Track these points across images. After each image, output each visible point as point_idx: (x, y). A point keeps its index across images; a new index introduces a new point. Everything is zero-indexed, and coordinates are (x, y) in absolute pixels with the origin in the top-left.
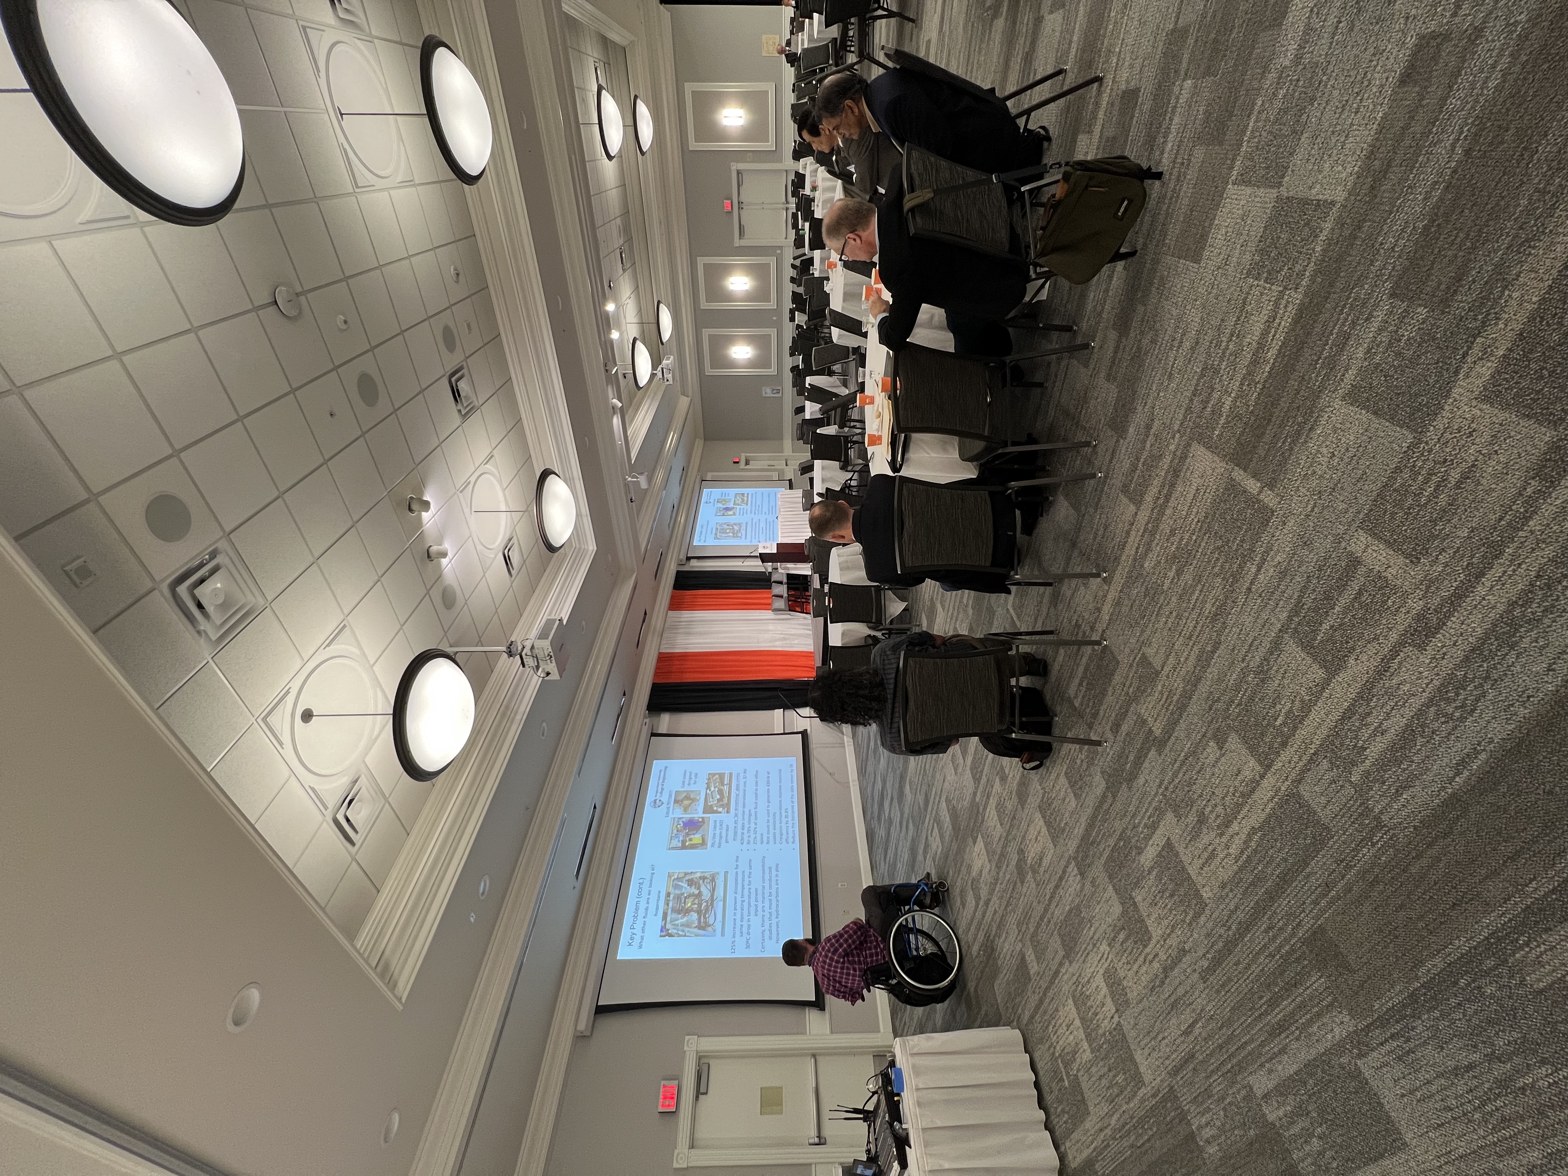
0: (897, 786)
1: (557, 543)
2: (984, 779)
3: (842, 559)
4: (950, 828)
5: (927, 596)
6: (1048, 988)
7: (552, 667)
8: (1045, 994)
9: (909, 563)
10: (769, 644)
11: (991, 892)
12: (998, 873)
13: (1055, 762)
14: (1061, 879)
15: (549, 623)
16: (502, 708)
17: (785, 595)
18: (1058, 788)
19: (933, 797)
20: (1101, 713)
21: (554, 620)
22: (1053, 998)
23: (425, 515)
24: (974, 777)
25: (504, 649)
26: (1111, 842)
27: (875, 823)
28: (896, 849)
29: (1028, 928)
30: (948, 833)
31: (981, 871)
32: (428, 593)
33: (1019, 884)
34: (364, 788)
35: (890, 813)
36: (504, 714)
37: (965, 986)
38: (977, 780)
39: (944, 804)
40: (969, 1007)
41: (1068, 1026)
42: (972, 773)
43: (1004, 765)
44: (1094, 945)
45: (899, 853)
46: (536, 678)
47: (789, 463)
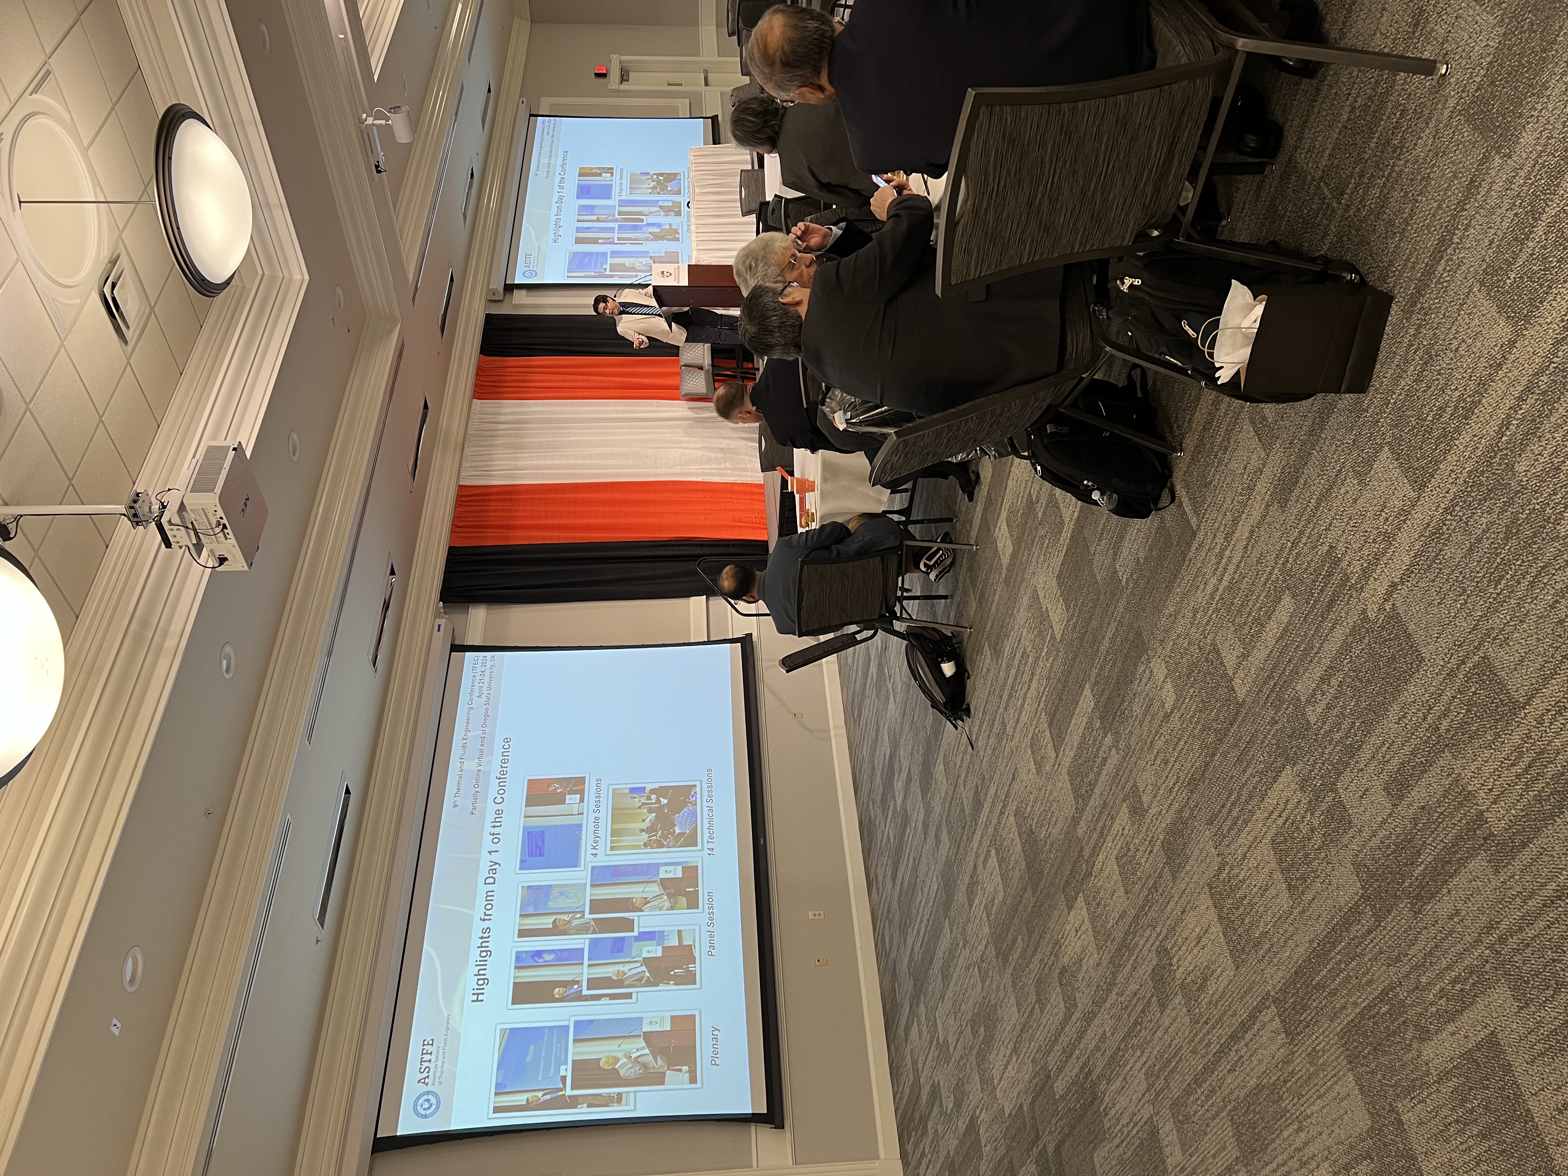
0: (919, 758)
1: (214, 275)
2: (1095, 802)
4: (1023, 865)
7: (230, 546)
11: (1099, 1002)
12: (1114, 974)
14: (1244, 1027)
15: (214, 454)
17: (706, 365)
19: (989, 799)
21: (224, 450)
24: (1075, 789)
25: (122, 509)
26: (1361, 1000)
27: (875, 811)
28: (915, 868)
29: (1167, 1087)
30: (1017, 872)
31: (1080, 960)
33: (1155, 1006)
35: (904, 802)
36: (139, 639)
38: (1082, 796)
39: (1012, 820)
42: (1072, 781)
45: (920, 878)
46: (196, 569)
47: (710, 76)
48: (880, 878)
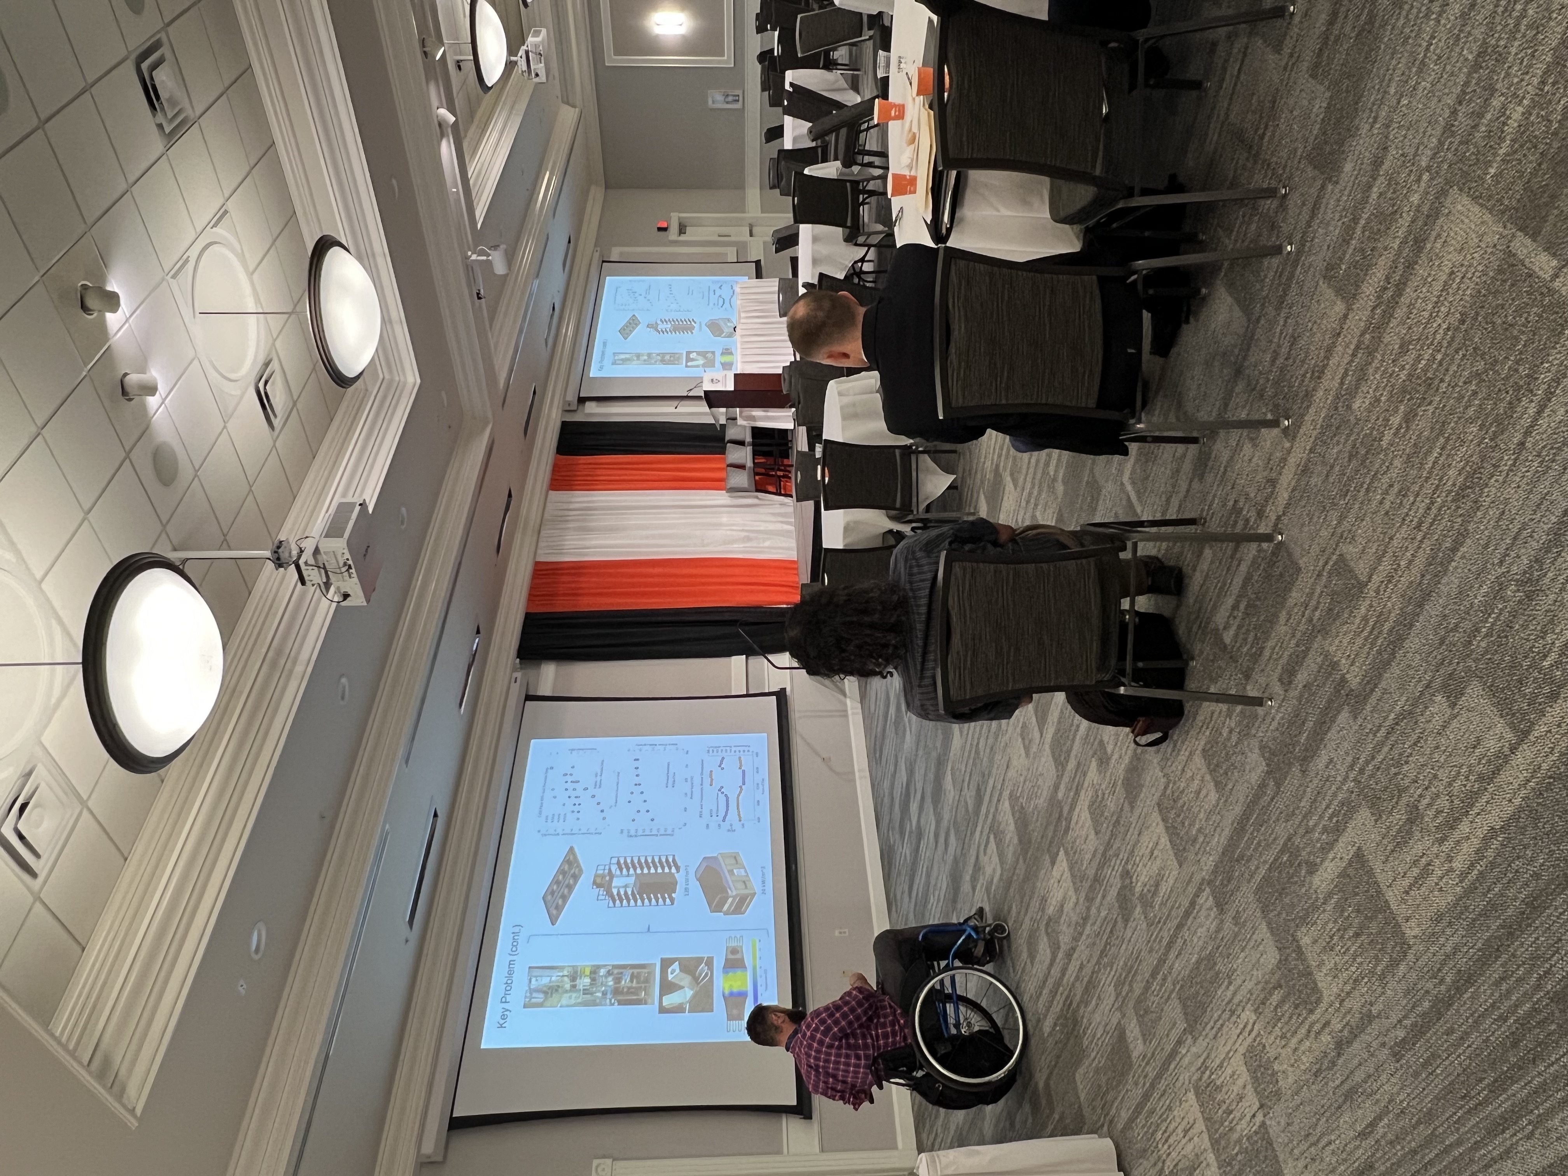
0: (931, 776)
1: (350, 369)
2: (1071, 765)
3: (846, 400)
4: (1016, 840)
5: (988, 464)
6: (1159, 1076)
7: (352, 585)
8: (1153, 1086)
9: (958, 401)
10: (722, 548)
11: (1077, 938)
12: (1088, 909)
13: (1187, 732)
14: (1187, 914)
15: (344, 509)
16: (270, 654)
17: (749, 464)
18: (1189, 774)
19: (989, 792)
20: (1267, 653)
21: (353, 505)
22: (1165, 1091)
23: (112, 319)
24: (1056, 760)
25: (267, 553)
26: (1270, 855)
27: (894, 837)
28: (928, 875)
29: (1131, 990)
30: (1011, 848)
31: (1062, 906)
32: (127, 456)
33: (1120, 924)
34: (43, 785)
35: (919, 821)
36: (274, 664)
37: (1031, 1076)
38: (1060, 764)
39: (1007, 804)
40: (1036, 1108)
41: (1186, 1132)
42: (1053, 754)
43: (1106, 739)
44: (1233, 1012)
45: (933, 882)
46: (325, 603)
47: (755, 230)
48: (898, 897)
